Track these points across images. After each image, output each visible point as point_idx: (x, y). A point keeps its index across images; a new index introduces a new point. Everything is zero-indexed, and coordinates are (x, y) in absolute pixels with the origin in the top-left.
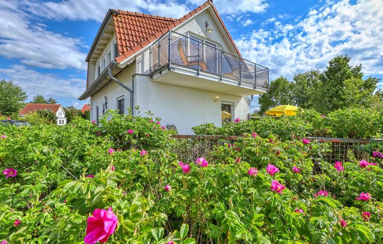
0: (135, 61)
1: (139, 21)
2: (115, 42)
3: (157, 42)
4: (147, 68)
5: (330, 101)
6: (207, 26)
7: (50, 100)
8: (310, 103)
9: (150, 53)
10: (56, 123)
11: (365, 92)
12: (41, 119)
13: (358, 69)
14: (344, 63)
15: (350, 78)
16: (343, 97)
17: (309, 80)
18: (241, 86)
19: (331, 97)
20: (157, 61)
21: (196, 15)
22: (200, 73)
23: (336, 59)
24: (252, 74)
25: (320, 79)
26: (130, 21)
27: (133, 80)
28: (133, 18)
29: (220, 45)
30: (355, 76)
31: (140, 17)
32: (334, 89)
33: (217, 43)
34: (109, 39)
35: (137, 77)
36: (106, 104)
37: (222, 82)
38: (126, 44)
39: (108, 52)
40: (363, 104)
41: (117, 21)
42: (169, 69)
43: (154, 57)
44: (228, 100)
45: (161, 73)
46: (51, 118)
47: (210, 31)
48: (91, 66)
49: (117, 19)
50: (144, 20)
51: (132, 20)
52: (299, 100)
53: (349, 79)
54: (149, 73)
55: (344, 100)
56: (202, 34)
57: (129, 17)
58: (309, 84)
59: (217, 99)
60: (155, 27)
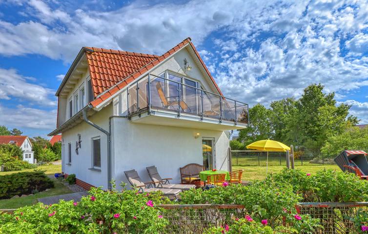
0: (112, 103)
1: (115, 59)
2: (89, 79)
3: (136, 84)
4: (124, 109)
5: (306, 127)
6: (186, 64)
7: (14, 130)
8: (287, 129)
9: (128, 94)
10: (22, 157)
11: (339, 118)
12: (4, 154)
13: (331, 96)
14: (318, 91)
15: (324, 105)
16: (318, 123)
17: (285, 107)
18: (222, 124)
19: (307, 123)
20: (135, 102)
21: (175, 53)
22: (181, 114)
23: (310, 87)
24: (232, 109)
25: (296, 106)
26: (105, 59)
27: (110, 123)
28: (108, 55)
29: (199, 81)
30: (329, 104)
31: (116, 54)
32: (309, 115)
33: (196, 80)
34: (82, 75)
35: (114, 119)
36: (80, 142)
37: (203, 121)
38: (102, 84)
39: (81, 88)
40: (337, 129)
41: (92, 59)
42: (149, 113)
43: (132, 98)
44: (209, 136)
45: (140, 116)
46: (17, 152)
47: (189, 69)
48: (62, 101)
49: (91, 57)
50: (119, 57)
51: (107, 57)
52: (276, 127)
53: (323, 107)
54: (127, 114)
55: (319, 126)
56: (181, 72)
57: (104, 55)
58: (285, 111)
59: (198, 136)
60: (131, 64)
